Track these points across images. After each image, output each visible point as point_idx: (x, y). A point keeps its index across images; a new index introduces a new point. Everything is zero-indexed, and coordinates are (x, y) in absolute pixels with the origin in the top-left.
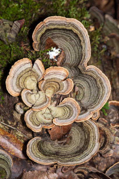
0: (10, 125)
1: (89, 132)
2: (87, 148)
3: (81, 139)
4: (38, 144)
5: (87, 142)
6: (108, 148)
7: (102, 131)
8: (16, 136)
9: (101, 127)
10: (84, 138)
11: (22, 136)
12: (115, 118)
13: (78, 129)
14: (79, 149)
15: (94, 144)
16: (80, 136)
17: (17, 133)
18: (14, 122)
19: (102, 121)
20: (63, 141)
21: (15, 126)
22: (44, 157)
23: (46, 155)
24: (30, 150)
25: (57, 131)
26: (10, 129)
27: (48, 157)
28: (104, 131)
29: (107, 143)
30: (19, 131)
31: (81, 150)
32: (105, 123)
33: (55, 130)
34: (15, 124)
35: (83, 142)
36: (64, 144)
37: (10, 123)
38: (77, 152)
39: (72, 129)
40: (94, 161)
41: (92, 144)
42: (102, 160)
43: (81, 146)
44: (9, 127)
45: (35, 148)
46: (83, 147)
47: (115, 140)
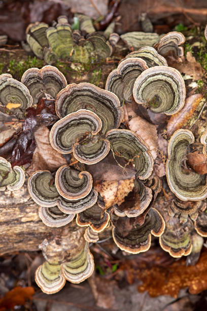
0: (202, 113)
1: (196, 191)
2: (180, 189)
3: (188, 184)
4: (186, 140)
5: (186, 189)
6: (176, 211)
7: (193, 206)
8: (191, 118)
9: (197, 205)
10: (189, 186)
11: (191, 124)
12: (201, 221)
13: (197, 181)
14: (178, 181)
15: (186, 196)
16: (191, 182)
17: (194, 119)
18: (205, 116)
19: (203, 206)
20: (186, 165)
21: (200, 117)
22: (174, 146)
23: (175, 148)
24: (182, 133)
25: (196, 160)
26: (198, 113)
27: (173, 149)
28: (192, 208)
29: (181, 211)
30: (195, 121)
31: (178, 183)
32: (202, 209)
33: (198, 157)
34: (203, 118)
35: (185, 186)
36: (182, 167)
37: (204, 112)
38: (176, 179)
39: (197, 175)
40: (161, 197)
41: (184, 193)
42: (160, 206)
43: (181, 183)
44: (200, 111)
45: (183, 137)
46: (181, 186)
47: (184, 218)
